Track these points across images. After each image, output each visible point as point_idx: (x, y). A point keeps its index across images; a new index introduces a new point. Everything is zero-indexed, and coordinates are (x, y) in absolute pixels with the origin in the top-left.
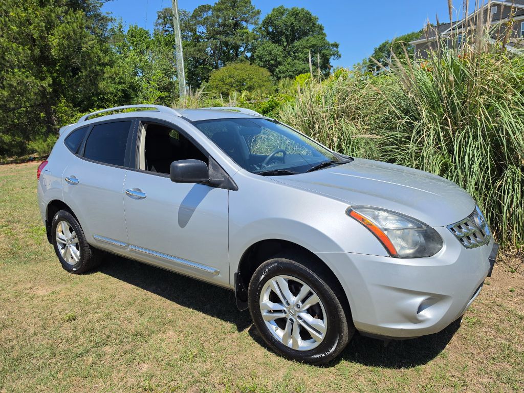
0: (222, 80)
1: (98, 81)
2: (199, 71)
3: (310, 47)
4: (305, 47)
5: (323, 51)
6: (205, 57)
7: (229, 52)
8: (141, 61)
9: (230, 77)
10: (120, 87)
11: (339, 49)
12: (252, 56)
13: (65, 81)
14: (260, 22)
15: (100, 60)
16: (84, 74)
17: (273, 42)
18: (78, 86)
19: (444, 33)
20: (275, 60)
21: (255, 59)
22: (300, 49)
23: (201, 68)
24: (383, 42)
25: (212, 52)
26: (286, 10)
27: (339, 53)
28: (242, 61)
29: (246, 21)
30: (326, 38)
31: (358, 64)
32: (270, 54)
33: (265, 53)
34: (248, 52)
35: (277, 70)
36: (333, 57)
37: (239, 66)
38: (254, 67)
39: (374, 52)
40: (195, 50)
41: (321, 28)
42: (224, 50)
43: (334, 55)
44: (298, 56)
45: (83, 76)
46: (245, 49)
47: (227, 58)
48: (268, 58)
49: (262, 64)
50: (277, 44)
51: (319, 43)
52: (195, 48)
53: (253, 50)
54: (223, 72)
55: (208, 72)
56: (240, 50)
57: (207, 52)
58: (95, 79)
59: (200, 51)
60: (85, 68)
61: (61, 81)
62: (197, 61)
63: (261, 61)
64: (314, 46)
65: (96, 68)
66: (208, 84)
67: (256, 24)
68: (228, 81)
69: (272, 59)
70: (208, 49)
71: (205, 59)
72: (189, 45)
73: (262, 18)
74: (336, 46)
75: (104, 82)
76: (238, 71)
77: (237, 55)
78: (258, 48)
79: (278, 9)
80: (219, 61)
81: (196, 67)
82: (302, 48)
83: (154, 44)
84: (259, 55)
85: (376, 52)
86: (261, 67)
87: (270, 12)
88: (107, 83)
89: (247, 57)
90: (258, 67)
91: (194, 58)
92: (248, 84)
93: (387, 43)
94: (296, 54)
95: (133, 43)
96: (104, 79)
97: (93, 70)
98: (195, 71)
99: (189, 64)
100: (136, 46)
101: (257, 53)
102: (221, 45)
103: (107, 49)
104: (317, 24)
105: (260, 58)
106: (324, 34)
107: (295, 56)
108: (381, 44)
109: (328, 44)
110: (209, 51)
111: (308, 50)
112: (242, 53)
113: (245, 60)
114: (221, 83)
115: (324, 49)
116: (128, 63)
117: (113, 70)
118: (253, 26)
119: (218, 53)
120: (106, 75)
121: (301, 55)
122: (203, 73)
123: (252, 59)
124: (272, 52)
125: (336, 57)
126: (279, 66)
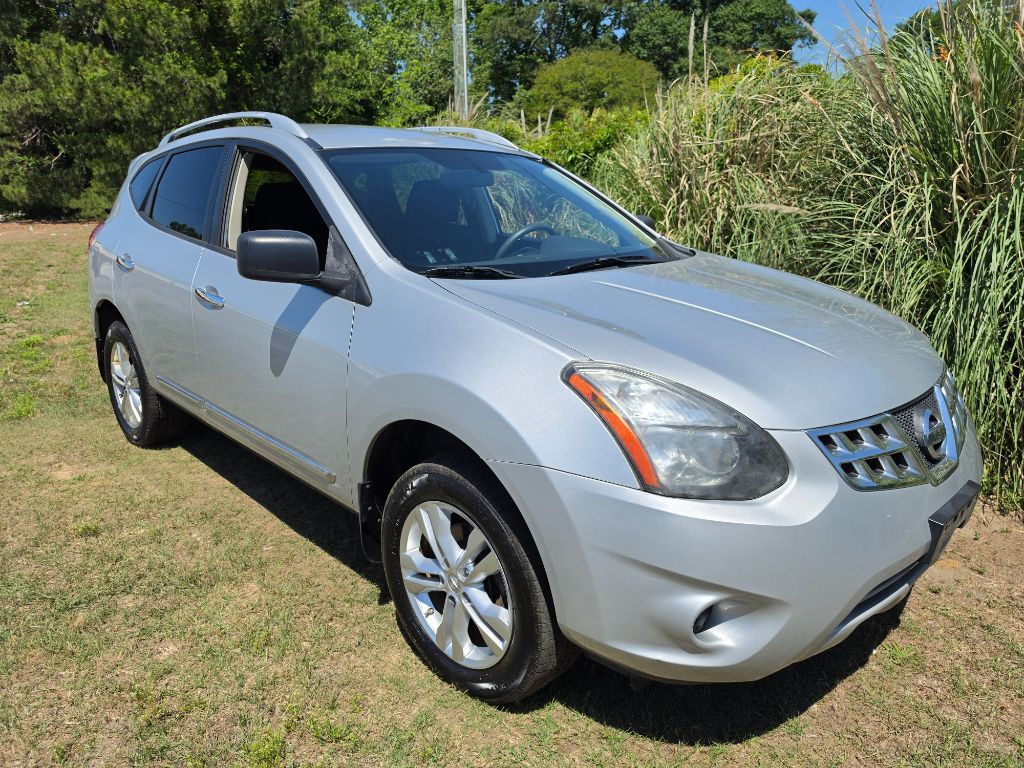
0: (558, 86)
1: (312, 80)
2: (517, 66)
3: (751, 18)
5: (779, 29)
6: (529, 38)
7: (580, 26)
8: (401, 43)
9: (575, 78)
10: (358, 95)
11: (813, 26)
12: (626, 38)
13: (251, 79)
15: (318, 38)
16: (288, 65)
17: (673, 8)
18: (276, 88)
20: (673, 45)
21: (633, 42)
22: (728, 23)
23: (521, 59)
25: (545, 26)
27: (813, 34)
28: (603, 45)
32: (664, 32)
33: (654, 30)
34: (619, 28)
35: (676, 66)
37: (594, 55)
38: (628, 58)
40: (511, 23)
42: (569, 23)
43: (802, 37)
44: (724, 37)
45: (286, 69)
46: (614, 22)
47: (575, 40)
48: (659, 40)
49: (644, 53)
50: (681, 12)
51: (772, 12)
52: (512, 18)
53: (629, 24)
54: (563, 68)
55: (533, 69)
56: (602, 23)
57: (536, 26)
58: (308, 74)
59: (520, 23)
60: (291, 54)
61: (244, 78)
62: (514, 44)
63: (644, 46)
64: (760, 16)
65: (310, 55)
66: (529, 93)
68: (569, 87)
69: (667, 44)
70: (538, 20)
71: (529, 42)
72: (501, 11)
74: (809, 17)
75: (324, 83)
76: (592, 67)
77: (595, 34)
78: (640, 19)
80: (559, 46)
81: (511, 58)
82: (734, 22)
83: (432, 9)
84: (641, 33)
86: (644, 58)
88: (329, 84)
89: (615, 37)
90: (634, 58)
91: (507, 38)
92: (608, 94)
94: (720, 33)
95: (392, 7)
96: (323, 77)
97: (305, 58)
98: (508, 66)
99: (497, 51)
100: (398, 13)
101: (636, 31)
102: (564, 11)
103: (339, 17)
105: (642, 40)
107: (717, 38)
108: (911, 16)
110: (539, 26)
111: (746, 26)
112: (606, 28)
113: (610, 43)
114: (554, 92)
115: (784, 24)
116: (376, 46)
117: (341, 58)
119: (557, 29)
120: (328, 69)
121: (730, 37)
122: (523, 71)
123: (626, 42)
124: (669, 28)
125: (807, 41)
126: (680, 58)
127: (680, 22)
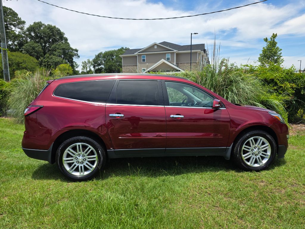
4: (58, 49)
11: (78, 53)
14: (25, 28)
19: (136, 53)
20: (38, 53)
22: (54, 49)
26: (44, 24)
27: (79, 55)
29: (14, 26)
30: (71, 46)
31: (85, 62)
36: (75, 57)
41: (66, 40)
48: (33, 51)
64: (63, 49)
67: (22, 29)
73: (26, 26)
74: (77, 51)
79: (38, 23)
82: (56, 49)
87: (32, 24)
93: (101, 53)
94: (52, 52)
104: (64, 36)
106: (69, 43)
109: (72, 49)
115: (70, 52)
118: (19, 30)
124: (36, 48)
125: (77, 57)
126: (41, 57)
127: (39, 47)
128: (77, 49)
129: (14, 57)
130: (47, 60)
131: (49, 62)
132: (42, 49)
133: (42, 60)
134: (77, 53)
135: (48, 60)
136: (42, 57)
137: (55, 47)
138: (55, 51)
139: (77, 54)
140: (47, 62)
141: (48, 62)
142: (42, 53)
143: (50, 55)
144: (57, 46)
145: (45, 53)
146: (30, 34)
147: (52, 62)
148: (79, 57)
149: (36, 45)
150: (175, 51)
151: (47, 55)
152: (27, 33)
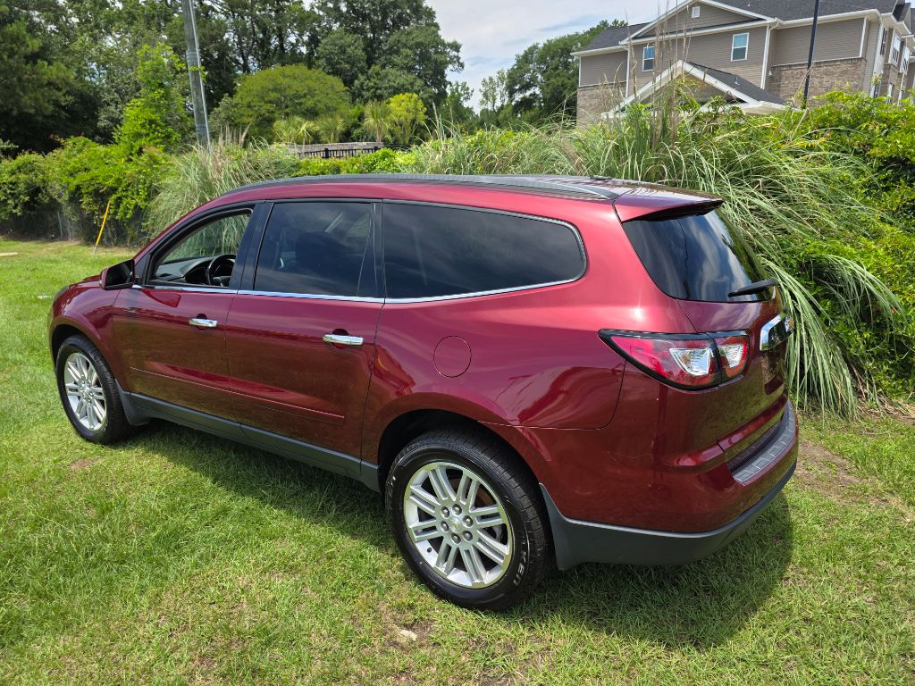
3: (413, 46)
4: (405, 46)
5: (435, 55)
7: (268, 42)
9: (275, 90)
11: (460, 55)
12: (310, 54)
17: (349, 32)
19: (625, 42)
20: (353, 64)
24: (530, 45)
25: (236, 39)
27: (461, 61)
28: (292, 60)
30: (440, 33)
31: (491, 79)
32: (344, 52)
33: (335, 50)
34: (304, 46)
35: (357, 82)
36: (450, 67)
37: (289, 69)
38: (317, 73)
39: (515, 62)
40: (203, 33)
41: (430, 15)
42: (258, 38)
43: (453, 63)
44: (393, 61)
46: (298, 41)
47: (266, 54)
48: (340, 59)
49: (330, 69)
50: (356, 36)
51: (428, 41)
53: (312, 42)
54: (261, 80)
56: (288, 39)
57: (227, 39)
59: (212, 38)
63: (327, 64)
64: (418, 44)
68: (270, 95)
69: (348, 63)
70: (229, 33)
71: (223, 53)
74: (456, 47)
76: (288, 80)
77: (283, 49)
78: (321, 39)
80: (250, 57)
82: (400, 47)
84: (324, 52)
85: (518, 61)
86: (329, 73)
89: (301, 54)
90: (322, 73)
92: (309, 103)
93: (535, 47)
94: (389, 56)
101: (320, 49)
102: (252, 27)
104: (424, 5)
105: (326, 58)
106: (436, 26)
107: (388, 60)
108: (526, 49)
109: (443, 43)
110: (230, 38)
111: (409, 52)
112: (292, 45)
113: (298, 59)
115: (437, 51)
119: (247, 42)
121: (398, 60)
123: (311, 59)
124: (349, 50)
125: (456, 66)
126: (360, 75)
127: (356, 44)
128: (459, 42)
129: (286, 80)
130: (375, 84)
131: (380, 89)
132: (364, 50)
133: (362, 84)
134: (456, 54)
135: (378, 82)
136: (362, 74)
137: (399, 41)
138: (397, 52)
139: (458, 58)
140: (373, 87)
141: (377, 89)
142: (364, 64)
143: (383, 67)
144: (403, 39)
145: (370, 62)
146: (337, 9)
147: (386, 88)
148: (462, 65)
149: (349, 39)
150: (769, 20)
151: (376, 68)
152: (330, 5)
